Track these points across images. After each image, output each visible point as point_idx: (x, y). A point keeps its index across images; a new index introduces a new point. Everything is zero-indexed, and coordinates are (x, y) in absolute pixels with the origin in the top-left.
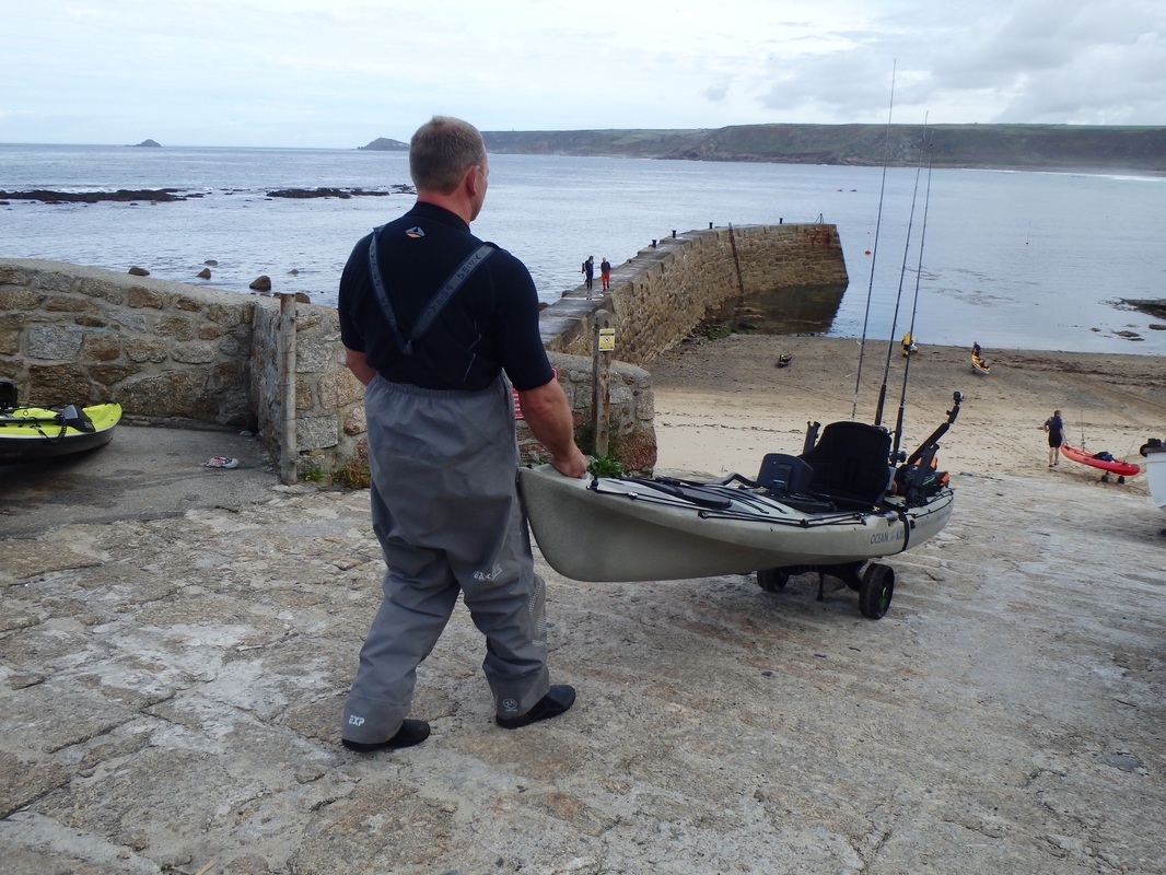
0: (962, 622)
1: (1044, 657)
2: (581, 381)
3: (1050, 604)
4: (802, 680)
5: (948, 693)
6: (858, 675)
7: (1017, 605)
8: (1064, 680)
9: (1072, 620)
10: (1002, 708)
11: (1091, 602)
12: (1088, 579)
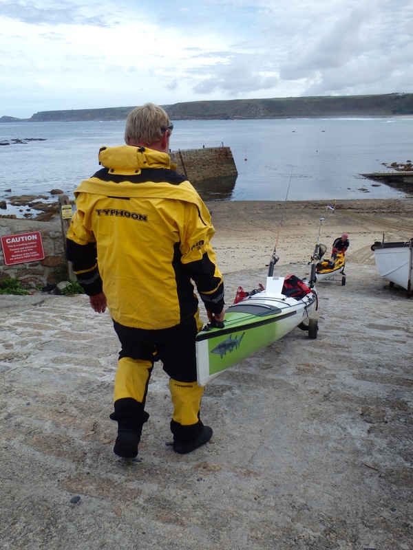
0: (263, 391)
1: (315, 421)
2: (57, 238)
3: (323, 363)
4: (104, 503)
5: (233, 491)
6: (160, 483)
7: (302, 367)
8: (327, 447)
9: (334, 376)
10: (273, 504)
11: (347, 354)
12: (346, 333)
